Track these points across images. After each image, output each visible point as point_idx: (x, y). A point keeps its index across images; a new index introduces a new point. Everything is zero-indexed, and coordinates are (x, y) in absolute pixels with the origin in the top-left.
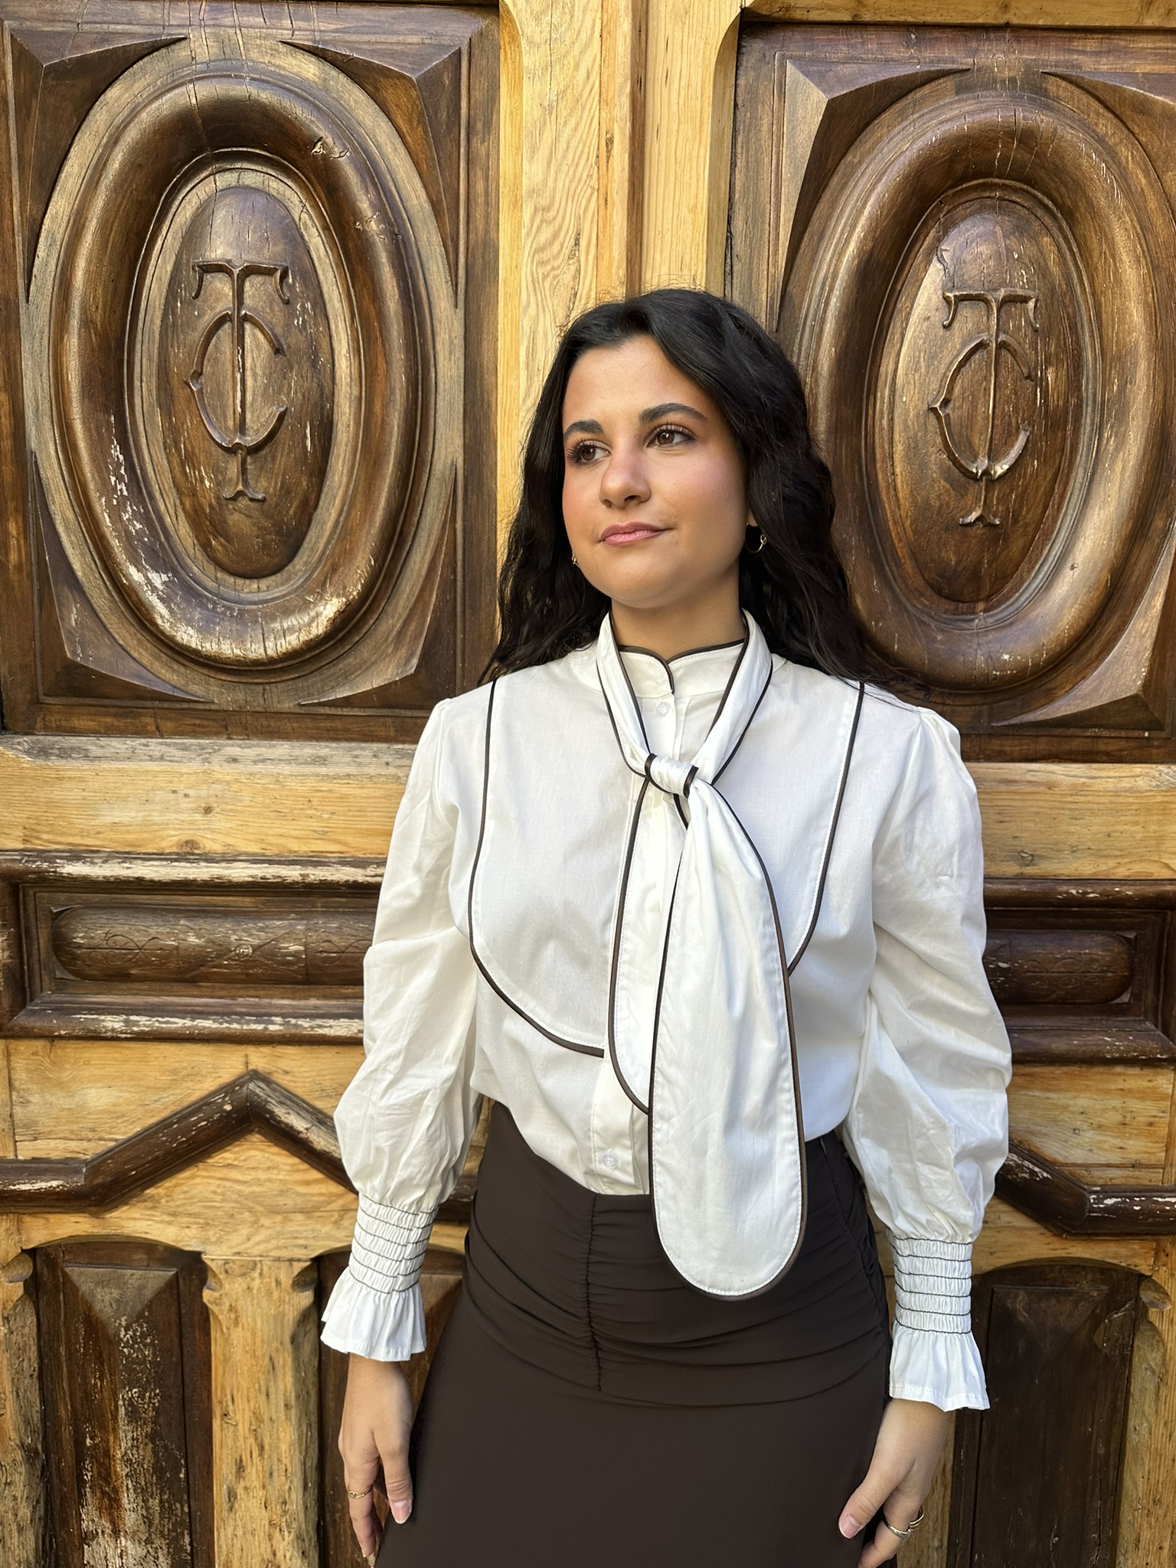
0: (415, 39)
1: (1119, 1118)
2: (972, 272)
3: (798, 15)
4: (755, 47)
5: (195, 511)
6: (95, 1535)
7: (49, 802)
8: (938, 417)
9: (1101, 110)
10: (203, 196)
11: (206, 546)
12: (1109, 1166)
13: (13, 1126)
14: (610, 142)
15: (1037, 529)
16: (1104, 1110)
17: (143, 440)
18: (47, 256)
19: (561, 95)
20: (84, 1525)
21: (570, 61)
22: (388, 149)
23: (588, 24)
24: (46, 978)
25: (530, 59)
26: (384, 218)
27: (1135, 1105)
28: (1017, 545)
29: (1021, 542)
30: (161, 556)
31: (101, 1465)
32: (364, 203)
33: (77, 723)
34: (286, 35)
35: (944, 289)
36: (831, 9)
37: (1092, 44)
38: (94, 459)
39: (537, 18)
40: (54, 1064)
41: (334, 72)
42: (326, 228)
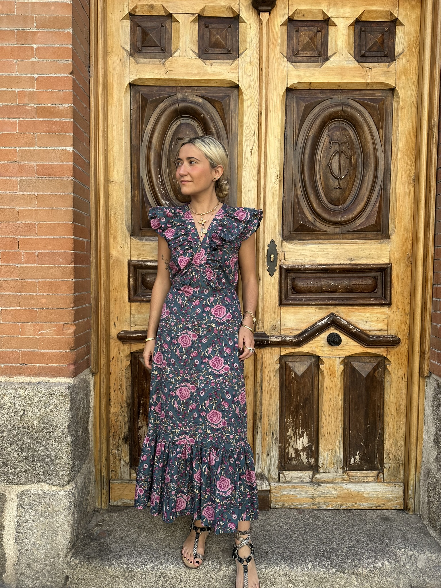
0: (221, 94)
1: (376, 319)
2: (335, 138)
3: (298, 88)
4: (290, 95)
5: (175, 189)
6: (142, 427)
7: (143, 250)
8: (329, 167)
9: (360, 105)
10: (178, 125)
11: (176, 196)
12: (374, 330)
13: (131, 323)
14: (261, 113)
15: (351, 190)
16: (373, 317)
17: (164, 174)
18: (146, 137)
19: (251, 104)
20: (139, 425)
21: (253, 98)
22: (216, 115)
23: (256, 91)
24: (140, 289)
25: (244, 98)
26: (215, 129)
27: (379, 315)
28: (347, 193)
29: (348, 193)
30: (167, 198)
31: (145, 407)
32: (212, 126)
33: (148, 234)
34: (196, 94)
35: (330, 141)
36: (305, 87)
37: (357, 93)
38: (156, 177)
39: (246, 90)
40: (140, 308)
41: (205, 101)
42: (203, 131)
